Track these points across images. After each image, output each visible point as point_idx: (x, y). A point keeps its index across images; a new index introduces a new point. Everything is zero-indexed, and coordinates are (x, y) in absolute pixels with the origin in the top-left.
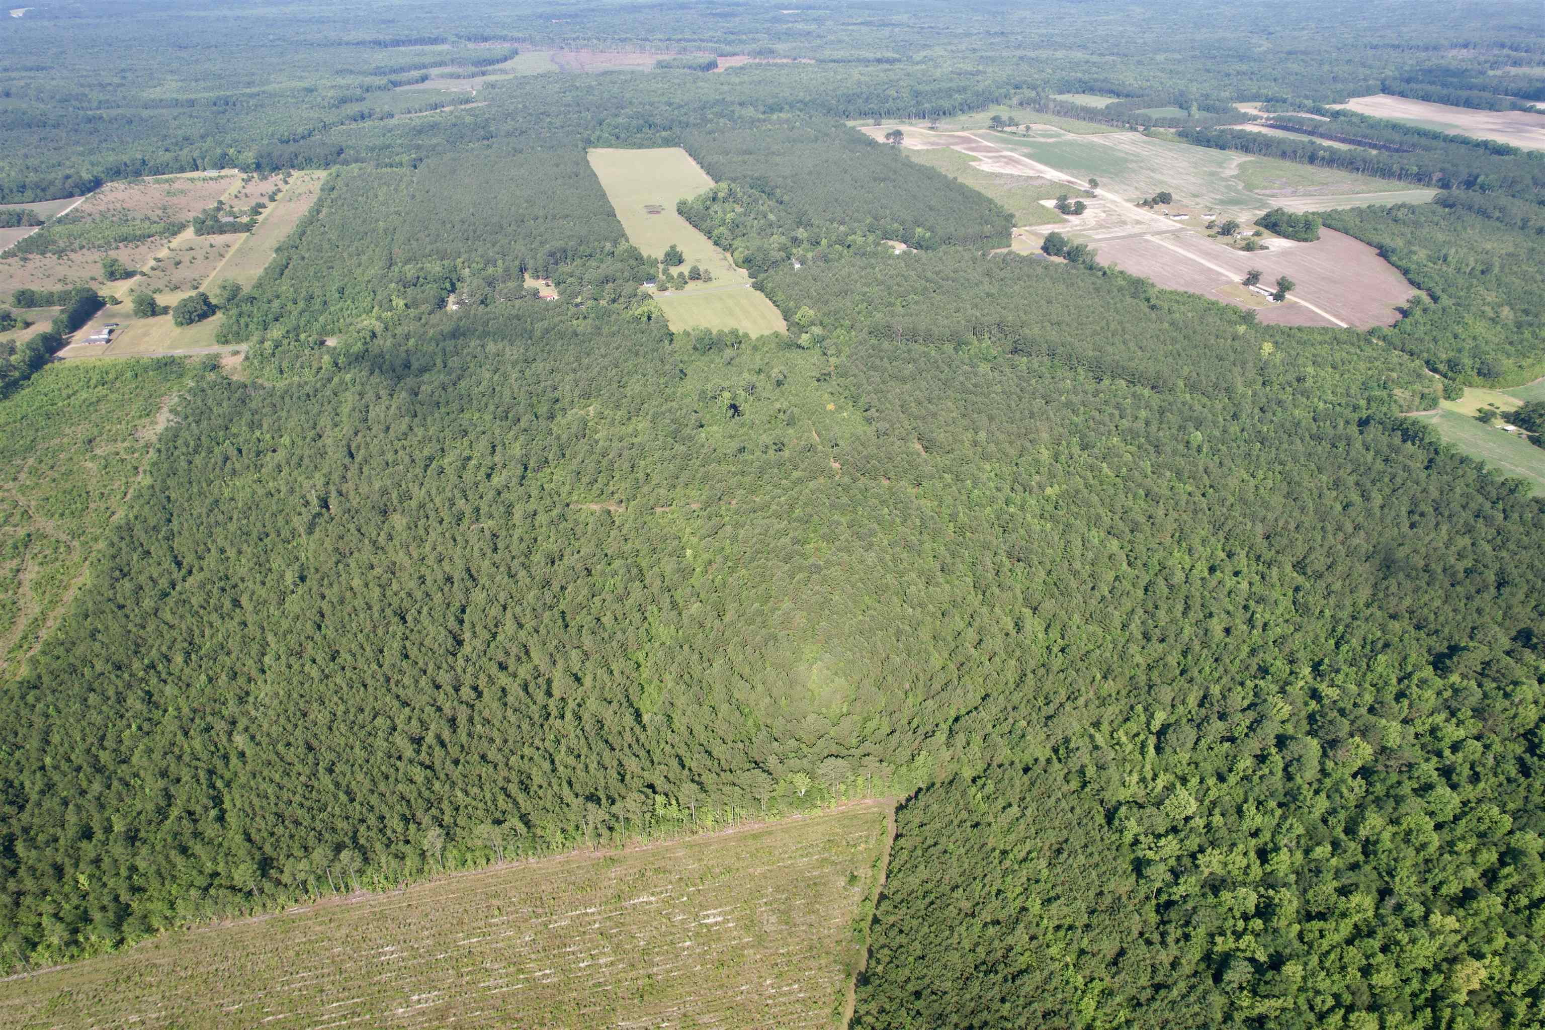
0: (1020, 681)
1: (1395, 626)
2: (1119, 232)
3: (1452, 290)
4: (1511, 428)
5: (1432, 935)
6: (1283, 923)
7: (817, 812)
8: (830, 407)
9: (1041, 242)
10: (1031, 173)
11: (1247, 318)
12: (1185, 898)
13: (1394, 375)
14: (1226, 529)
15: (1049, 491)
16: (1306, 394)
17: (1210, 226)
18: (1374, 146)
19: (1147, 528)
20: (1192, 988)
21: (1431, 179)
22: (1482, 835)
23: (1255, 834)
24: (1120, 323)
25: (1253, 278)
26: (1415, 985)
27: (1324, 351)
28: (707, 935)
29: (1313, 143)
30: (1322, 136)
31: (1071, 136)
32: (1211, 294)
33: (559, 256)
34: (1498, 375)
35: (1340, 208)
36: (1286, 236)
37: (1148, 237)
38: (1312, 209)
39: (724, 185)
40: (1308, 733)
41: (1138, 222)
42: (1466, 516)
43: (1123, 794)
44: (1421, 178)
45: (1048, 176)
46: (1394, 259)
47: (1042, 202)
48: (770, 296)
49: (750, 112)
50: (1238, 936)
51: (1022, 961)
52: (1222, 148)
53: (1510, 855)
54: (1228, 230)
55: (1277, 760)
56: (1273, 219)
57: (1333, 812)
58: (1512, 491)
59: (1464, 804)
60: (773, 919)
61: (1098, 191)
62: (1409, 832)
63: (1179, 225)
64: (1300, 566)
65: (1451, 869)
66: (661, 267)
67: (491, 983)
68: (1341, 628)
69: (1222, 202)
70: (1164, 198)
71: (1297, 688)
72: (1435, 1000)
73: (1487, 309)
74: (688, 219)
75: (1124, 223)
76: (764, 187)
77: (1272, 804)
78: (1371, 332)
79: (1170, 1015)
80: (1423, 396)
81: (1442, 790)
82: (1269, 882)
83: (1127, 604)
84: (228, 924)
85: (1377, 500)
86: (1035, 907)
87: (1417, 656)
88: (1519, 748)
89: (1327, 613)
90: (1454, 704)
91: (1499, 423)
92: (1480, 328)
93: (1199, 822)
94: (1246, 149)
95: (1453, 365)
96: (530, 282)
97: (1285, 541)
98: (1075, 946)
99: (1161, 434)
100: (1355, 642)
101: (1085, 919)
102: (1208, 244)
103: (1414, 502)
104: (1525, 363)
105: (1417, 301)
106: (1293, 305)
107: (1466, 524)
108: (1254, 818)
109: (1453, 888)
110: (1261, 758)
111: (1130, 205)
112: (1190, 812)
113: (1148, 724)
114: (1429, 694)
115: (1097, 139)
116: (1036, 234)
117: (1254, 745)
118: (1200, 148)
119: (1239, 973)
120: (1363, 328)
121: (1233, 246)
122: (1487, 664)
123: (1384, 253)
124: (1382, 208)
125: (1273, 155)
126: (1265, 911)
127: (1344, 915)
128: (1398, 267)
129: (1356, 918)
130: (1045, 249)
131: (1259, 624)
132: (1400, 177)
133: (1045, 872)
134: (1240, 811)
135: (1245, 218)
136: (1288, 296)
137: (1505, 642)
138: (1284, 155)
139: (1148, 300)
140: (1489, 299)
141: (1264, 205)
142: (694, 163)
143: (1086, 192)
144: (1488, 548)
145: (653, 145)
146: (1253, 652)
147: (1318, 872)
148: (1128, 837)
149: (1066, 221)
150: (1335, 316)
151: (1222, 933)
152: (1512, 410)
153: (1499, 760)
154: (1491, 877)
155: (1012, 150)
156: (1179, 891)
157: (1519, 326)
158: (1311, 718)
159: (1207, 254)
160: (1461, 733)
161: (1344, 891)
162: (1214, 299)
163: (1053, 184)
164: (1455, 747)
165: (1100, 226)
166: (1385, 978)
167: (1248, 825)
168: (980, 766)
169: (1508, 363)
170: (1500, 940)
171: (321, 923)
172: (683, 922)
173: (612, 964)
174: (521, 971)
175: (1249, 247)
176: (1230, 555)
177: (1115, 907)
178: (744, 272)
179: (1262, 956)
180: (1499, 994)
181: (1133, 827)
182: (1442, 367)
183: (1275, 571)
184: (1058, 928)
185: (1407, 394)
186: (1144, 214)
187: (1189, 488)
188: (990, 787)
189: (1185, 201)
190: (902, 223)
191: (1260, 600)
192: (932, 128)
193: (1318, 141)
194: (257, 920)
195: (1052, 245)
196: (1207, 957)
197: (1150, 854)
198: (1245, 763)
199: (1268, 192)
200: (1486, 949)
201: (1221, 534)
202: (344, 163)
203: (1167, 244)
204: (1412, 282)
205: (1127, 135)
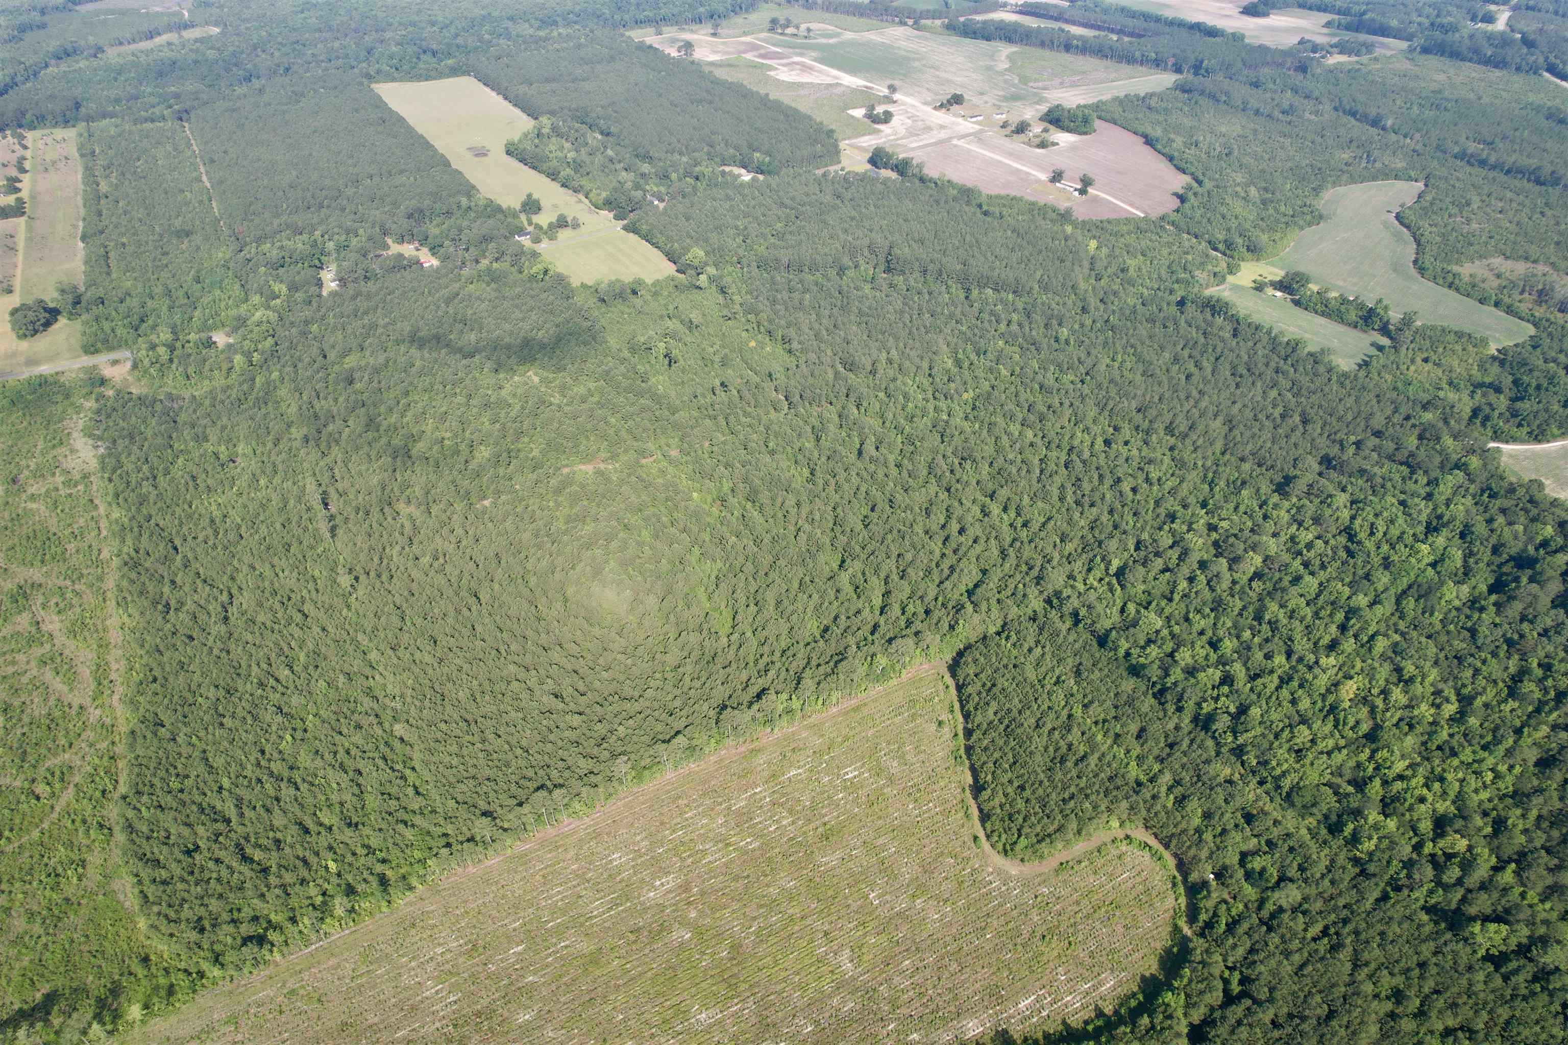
0: (1004, 554)
1: (1246, 467)
2: (928, 139)
3: (1209, 173)
4: (1279, 294)
5: (1324, 671)
6: (1241, 684)
7: (894, 682)
8: (753, 344)
9: (868, 155)
10: (829, 80)
11: (1065, 216)
12: (1175, 684)
13: (1190, 257)
14: (1109, 407)
15: (965, 396)
16: (1131, 283)
17: (1004, 126)
18: (1112, 31)
19: (1051, 416)
20: (1192, 741)
21: (1166, 64)
22: (1333, 603)
23: (1202, 633)
24: (973, 235)
25: (1057, 177)
26: (1319, 704)
27: (1131, 240)
28: (851, 787)
29: (1062, 30)
30: (1067, 21)
31: (848, 35)
32: (1028, 194)
33: (417, 215)
34: (1261, 250)
35: (1104, 98)
36: (1069, 131)
37: (955, 142)
38: (1082, 102)
39: (545, 120)
40: (1216, 556)
41: (942, 127)
42: (1269, 373)
43: (1108, 624)
44: (1158, 63)
45: (845, 82)
46: (1159, 146)
47: (851, 112)
48: (647, 238)
49: (526, 29)
50: (1216, 699)
51: (1082, 749)
52: (988, 39)
53: (1352, 612)
54: (1021, 128)
55: (1202, 578)
56: (1056, 115)
57: (1244, 608)
58: (1294, 350)
59: (1321, 584)
60: (895, 764)
61: (897, 96)
62: (1293, 611)
63: (978, 127)
64: (1170, 430)
65: (1322, 628)
66: (523, 217)
67: (710, 858)
68: (1210, 475)
69: (1005, 99)
70: (957, 100)
71: (1200, 525)
72: (1333, 709)
73: (1239, 189)
74: (523, 161)
75: (929, 129)
76: (583, 118)
77: (1207, 610)
78: (1162, 218)
79: (1185, 760)
80: (1215, 274)
81: (1308, 578)
82: (1222, 662)
83: (1058, 480)
84: (471, 869)
85: (1207, 366)
86: (1078, 711)
87: (1265, 488)
88: (1343, 540)
89: (1200, 463)
90: (1299, 518)
91: (1270, 291)
92: (1238, 207)
93: (1165, 632)
94: (1010, 40)
95: (1229, 245)
96: (395, 248)
97: (1155, 413)
98: (1111, 734)
99: (1034, 333)
100: (1222, 484)
101: (1113, 713)
102: (1007, 144)
103: (1234, 368)
104: (1277, 236)
105: (1189, 188)
106: (1096, 199)
107: (1272, 379)
108: (1200, 623)
109: (1326, 640)
110: (1191, 580)
111: (928, 109)
112: (1158, 627)
113: (1107, 569)
114: (1283, 513)
115: (874, 37)
116: (860, 148)
117: (1185, 571)
118: (968, 40)
119: (1222, 722)
120: (1154, 215)
121: (1029, 143)
122: (1310, 486)
123: (1149, 142)
124: (1137, 96)
125: (1035, 45)
126: (1227, 680)
127: (1272, 672)
128: (1164, 155)
129: (1280, 671)
130: (873, 161)
131: (1155, 481)
132: (1142, 64)
133: (1075, 688)
134: (1187, 619)
135: (1030, 113)
136: (1090, 190)
137: (1316, 467)
138: (1043, 44)
139: (980, 206)
140: (1238, 180)
141: (1041, 100)
142: (494, 94)
143: (886, 97)
144: (1289, 395)
145: (440, 75)
146: (1157, 503)
147: (1249, 648)
148: (1121, 652)
149: (879, 131)
150: (1131, 205)
151: (1205, 701)
152: (1278, 279)
153: (1334, 550)
154: (1343, 628)
155: (801, 55)
156: (1170, 681)
157: (1264, 202)
158: (1216, 544)
159: (1011, 155)
160: (1310, 536)
161: (1268, 656)
162: (1033, 199)
163: (854, 91)
164: (1309, 546)
165: (912, 133)
166: (1305, 704)
167: (1197, 628)
168: (1000, 623)
169: (1264, 238)
170: (1359, 665)
171: (550, 851)
172: (830, 781)
173: (793, 823)
174: (728, 845)
175: (1043, 145)
176: (1116, 429)
177: (1130, 702)
178: (609, 215)
179: (1232, 709)
180: (1364, 698)
181: (1124, 645)
182: (1221, 246)
183: (1154, 437)
184: (1096, 723)
185: (1205, 274)
186: (941, 117)
187: (1072, 378)
188: (1014, 638)
189: (975, 100)
190: (737, 148)
191: (1150, 462)
192: (714, 35)
193: (1067, 27)
194: (493, 861)
195: (878, 159)
196: (1195, 720)
197: (1142, 660)
198: (1183, 585)
199: (1040, 84)
200: (1352, 672)
201: (1106, 413)
202: (89, 119)
203: (974, 148)
204: (1178, 168)
205: (900, 31)
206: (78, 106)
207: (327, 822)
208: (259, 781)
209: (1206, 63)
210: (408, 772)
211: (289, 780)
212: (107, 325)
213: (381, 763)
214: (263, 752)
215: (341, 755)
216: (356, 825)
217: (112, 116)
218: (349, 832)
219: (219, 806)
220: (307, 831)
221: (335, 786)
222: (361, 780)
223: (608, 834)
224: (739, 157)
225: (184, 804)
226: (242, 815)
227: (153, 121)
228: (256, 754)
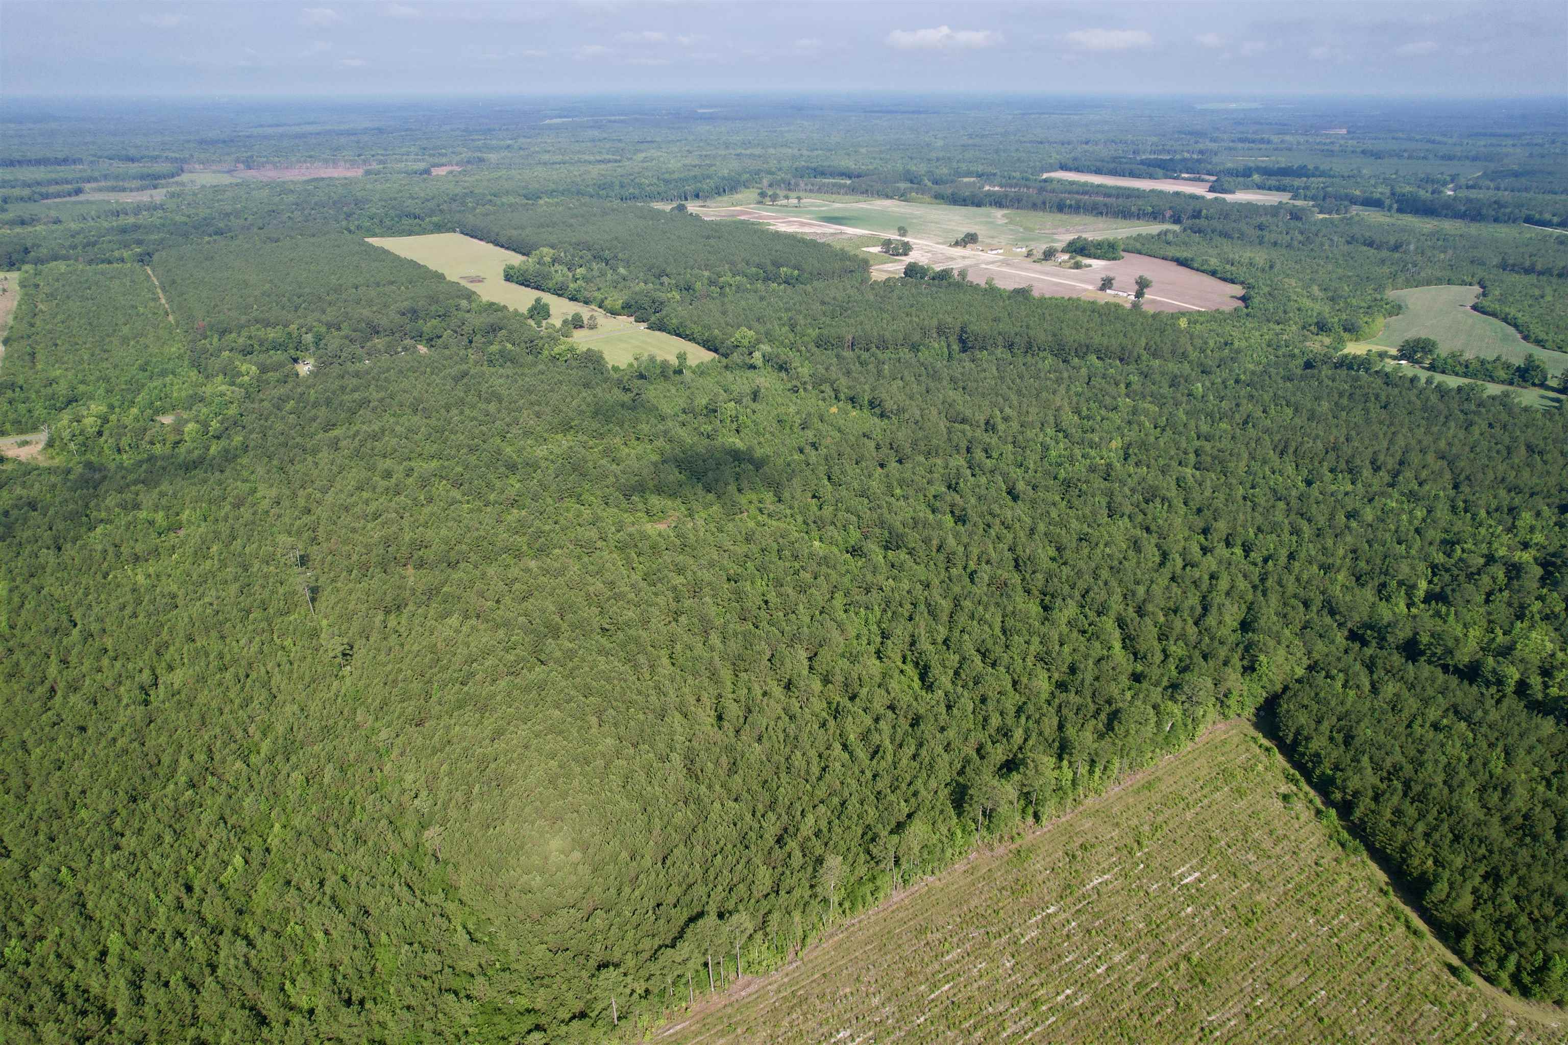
4: (1403, 362)
8: (834, 410)
9: (902, 269)
15: (1114, 444)
17: (1029, 256)
21: (1164, 216)
25: (1108, 283)
31: (839, 205)
32: (1085, 297)
34: (1359, 329)
36: (1098, 258)
37: (984, 266)
39: (547, 250)
41: (965, 257)
44: (1155, 218)
45: (849, 232)
46: (1196, 265)
47: (866, 249)
48: (676, 334)
52: (979, 205)
54: (1048, 257)
56: (1075, 248)
61: (906, 239)
63: (1001, 257)
64: (1376, 466)
68: (1461, 504)
69: (1017, 240)
70: (971, 240)
73: (1299, 290)
74: (524, 285)
75: (952, 258)
76: (589, 250)
78: (1234, 312)
89: (1441, 494)
91: (1391, 361)
94: (998, 204)
99: (1163, 391)
102: (1039, 267)
105: (1245, 293)
106: (1156, 301)
111: (944, 247)
121: (1061, 266)
123: (1183, 263)
125: (1026, 208)
128: (1203, 271)
130: (909, 274)
132: (1139, 218)
136: (1146, 293)
138: (1034, 207)
140: (1294, 284)
141: (1054, 241)
142: (483, 243)
149: (903, 259)
150: (1193, 305)
155: (796, 217)
159: (1046, 274)
163: (862, 237)
165: (936, 261)
175: (1076, 267)
178: (628, 319)
186: (963, 251)
189: (988, 241)
192: (703, 206)
195: (914, 272)
199: (1045, 231)
202: (39, 261)
203: (1004, 269)
204: (1224, 280)
205: (887, 203)
206: (26, 251)
207: (304, 1002)
208: (179, 934)
209: (1204, 212)
210: (451, 907)
211: (236, 932)
212: (22, 408)
213: (404, 892)
214: (189, 889)
215: (332, 880)
216: (362, 1003)
217: (66, 258)
218: (347, 1016)
219: (95, 987)
220: (263, 1021)
221: (319, 935)
222: (370, 924)
223: (822, 996)
224: (762, 275)
225: (27, 985)
226: (139, 1001)
227: (110, 262)
228: (176, 889)
